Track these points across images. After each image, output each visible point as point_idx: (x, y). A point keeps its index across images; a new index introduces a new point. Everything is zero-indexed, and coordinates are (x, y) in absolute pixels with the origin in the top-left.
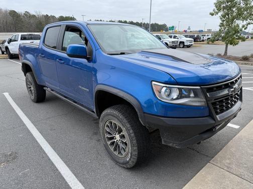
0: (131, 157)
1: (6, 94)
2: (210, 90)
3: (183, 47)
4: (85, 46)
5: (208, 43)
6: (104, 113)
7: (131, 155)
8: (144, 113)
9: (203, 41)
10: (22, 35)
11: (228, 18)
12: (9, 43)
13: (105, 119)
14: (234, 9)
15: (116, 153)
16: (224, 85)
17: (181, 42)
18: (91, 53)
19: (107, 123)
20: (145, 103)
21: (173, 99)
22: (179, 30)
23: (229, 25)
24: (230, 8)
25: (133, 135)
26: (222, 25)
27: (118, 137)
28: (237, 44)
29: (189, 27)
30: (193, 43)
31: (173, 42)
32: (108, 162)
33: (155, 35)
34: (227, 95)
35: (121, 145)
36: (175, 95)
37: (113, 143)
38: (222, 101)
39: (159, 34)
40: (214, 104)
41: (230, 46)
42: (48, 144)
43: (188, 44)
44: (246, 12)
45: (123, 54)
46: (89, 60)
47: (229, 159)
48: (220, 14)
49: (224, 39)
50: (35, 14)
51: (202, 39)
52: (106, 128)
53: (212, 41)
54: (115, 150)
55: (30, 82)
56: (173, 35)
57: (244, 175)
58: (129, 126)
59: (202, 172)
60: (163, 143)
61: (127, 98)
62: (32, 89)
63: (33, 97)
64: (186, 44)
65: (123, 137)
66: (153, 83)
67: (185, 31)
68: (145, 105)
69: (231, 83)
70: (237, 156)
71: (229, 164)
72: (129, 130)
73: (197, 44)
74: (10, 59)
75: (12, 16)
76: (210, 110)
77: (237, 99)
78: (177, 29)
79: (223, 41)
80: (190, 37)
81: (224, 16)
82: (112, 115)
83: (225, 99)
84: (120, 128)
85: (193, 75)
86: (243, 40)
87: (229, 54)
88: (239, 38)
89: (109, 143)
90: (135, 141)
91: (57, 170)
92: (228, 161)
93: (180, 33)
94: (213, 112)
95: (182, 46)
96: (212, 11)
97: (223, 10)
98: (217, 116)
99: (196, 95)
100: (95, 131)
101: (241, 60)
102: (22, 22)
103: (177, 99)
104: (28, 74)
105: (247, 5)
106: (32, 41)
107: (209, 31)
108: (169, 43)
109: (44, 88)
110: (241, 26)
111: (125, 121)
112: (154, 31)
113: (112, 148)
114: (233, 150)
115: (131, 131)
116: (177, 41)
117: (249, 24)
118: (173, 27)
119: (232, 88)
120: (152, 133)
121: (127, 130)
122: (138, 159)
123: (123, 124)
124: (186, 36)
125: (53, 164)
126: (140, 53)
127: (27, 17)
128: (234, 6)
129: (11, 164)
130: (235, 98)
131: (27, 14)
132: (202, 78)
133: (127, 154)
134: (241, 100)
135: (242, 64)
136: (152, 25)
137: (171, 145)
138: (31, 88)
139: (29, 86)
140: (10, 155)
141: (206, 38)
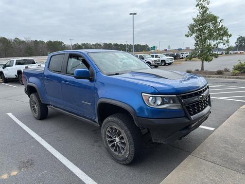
0: (129, 153)
1: (10, 114)
2: (184, 97)
3: (165, 65)
4: (88, 70)
5: (186, 61)
6: (105, 121)
7: (130, 152)
8: (138, 117)
9: (182, 58)
10: (16, 61)
11: (201, 39)
12: (3, 68)
13: (106, 126)
14: (205, 31)
15: (117, 153)
16: (194, 93)
17: (162, 61)
18: (93, 75)
19: (108, 129)
20: (138, 110)
21: (158, 105)
22: (160, 50)
23: (203, 45)
24: (202, 30)
25: (130, 135)
26: (196, 44)
27: (117, 139)
28: (211, 60)
29: (169, 46)
30: (173, 61)
31: (155, 61)
32: (110, 162)
33: (139, 55)
34: (197, 101)
35: (121, 146)
36: (159, 102)
37: (113, 146)
38: (194, 106)
39: (142, 55)
40: (188, 108)
41: (205, 63)
42: (58, 152)
43: (169, 61)
44: (215, 34)
45: (118, 74)
46: (92, 80)
47: (205, 151)
48: (194, 35)
49: (199, 56)
50: (24, 40)
51: (181, 56)
52: (107, 133)
53: (190, 58)
54: (116, 150)
55: (34, 102)
56: (155, 55)
57: (216, 162)
58: (126, 128)
59: (185, 161)
60: (153, 141)
61: (124, 106)
62: (36, 107)
63: (37, 115)
64: (167, 62)
65: (122, 138)
66: (143, 94)
67: (166, 50)
68: (138, 112)
69: (199, 92)
70: (211, 149)
71: (205, 154)
72: (127, 132)
73: (177, 62)
74: (4, 83)
75: (2, 43)
76: (185, 112)
77: (207, 104)
78: (158, 49)
79: (199, 58)
80: (170, 56)
81: (197, 37)
82: (112, 122)
83: (196, 104)
84: (119, 131)
85: (170, 88)
86: (216, 56)
87: (205, 69)
88: (212, 55)
89: (110, 145)
90: (132, 140)
91: (69, 170)
92: (205, 153)
93: (161, 52)
94: (188, 114)
95: (163, 64)
96: (187, 33)
97: (197, 32)
98: (191, 117)
99: (174, 102)
100: (96, 139)
101: (216, 74)
102: (12, 48)
103: (161, 105)
104: (32, 95)
105: (215, 27)
106: (27, 65)
107: (188, 49)
108: (151, 62)
109: (48, 106)
110: (212, 45)
111: (123, 125)
112: (137, 51)
113: (113, 150)
114: (208, 145)
115: (129, 132)
116: (159, 60)
117: (219, 43)
118: (154, 47)
119: (201, 95)
120: (144, 135)
121: (126, 132)
122: (135, 155)
123: (122, 128)
124: (167, 55)
125: (65, 166)
126: (130, 73)
127: (17, 44)
128: (205, 29)
129: (30, 169)
130: (205, 103)
131: (16, 40)
132: (178, 89)
133: (126, 152)
134: (210, 105)
135: (217, 78)
136: (135, 45)
137: (159, 142)
138: (34, 107)
139: (32, 106)
140: (27, 162)
141: (184, 55)
